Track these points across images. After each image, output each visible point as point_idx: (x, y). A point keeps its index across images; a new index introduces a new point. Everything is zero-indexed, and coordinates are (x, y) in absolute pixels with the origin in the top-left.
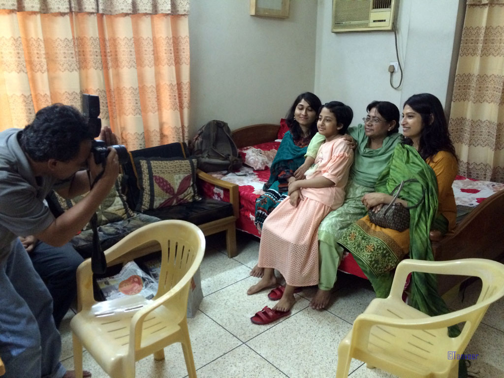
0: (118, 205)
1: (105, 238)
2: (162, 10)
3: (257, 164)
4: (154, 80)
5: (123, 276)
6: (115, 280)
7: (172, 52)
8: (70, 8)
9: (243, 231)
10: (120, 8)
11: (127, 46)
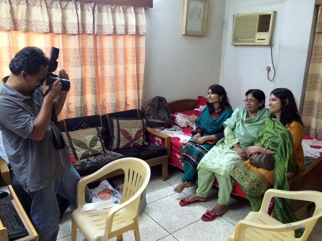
0: (99, 146)
1: (91, 166)
2: (130, 32)
3: (183, 124)
4: (123, 72)
5: (100, 189)
6: (95, 191)
7: (135, 56)
8: (79, 32)
9: (172, 165)
10: (106, 31)
11: (109, 53)
